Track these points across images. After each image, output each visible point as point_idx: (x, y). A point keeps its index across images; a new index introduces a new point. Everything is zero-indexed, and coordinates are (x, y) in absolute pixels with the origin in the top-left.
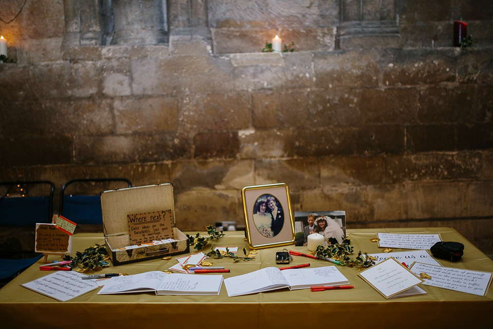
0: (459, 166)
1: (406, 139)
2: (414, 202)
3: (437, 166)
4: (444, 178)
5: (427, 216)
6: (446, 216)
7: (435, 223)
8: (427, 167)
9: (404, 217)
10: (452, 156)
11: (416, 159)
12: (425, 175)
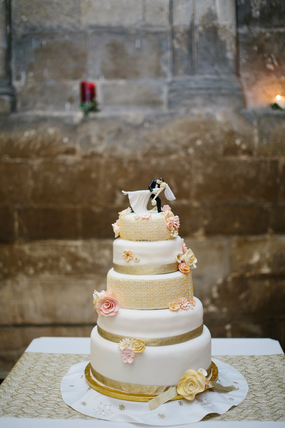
0: (85, 260)
1: (16, 224)
2: (31, 303)
3: (57, 259)
4: (68, 274)
5: (48, 320)
6: (73, 321)
7: (58, 330)
8: (45, 260)
9: (19, 320)
10: (76, 247)
11: (31, 249)
12: (43, 269)
